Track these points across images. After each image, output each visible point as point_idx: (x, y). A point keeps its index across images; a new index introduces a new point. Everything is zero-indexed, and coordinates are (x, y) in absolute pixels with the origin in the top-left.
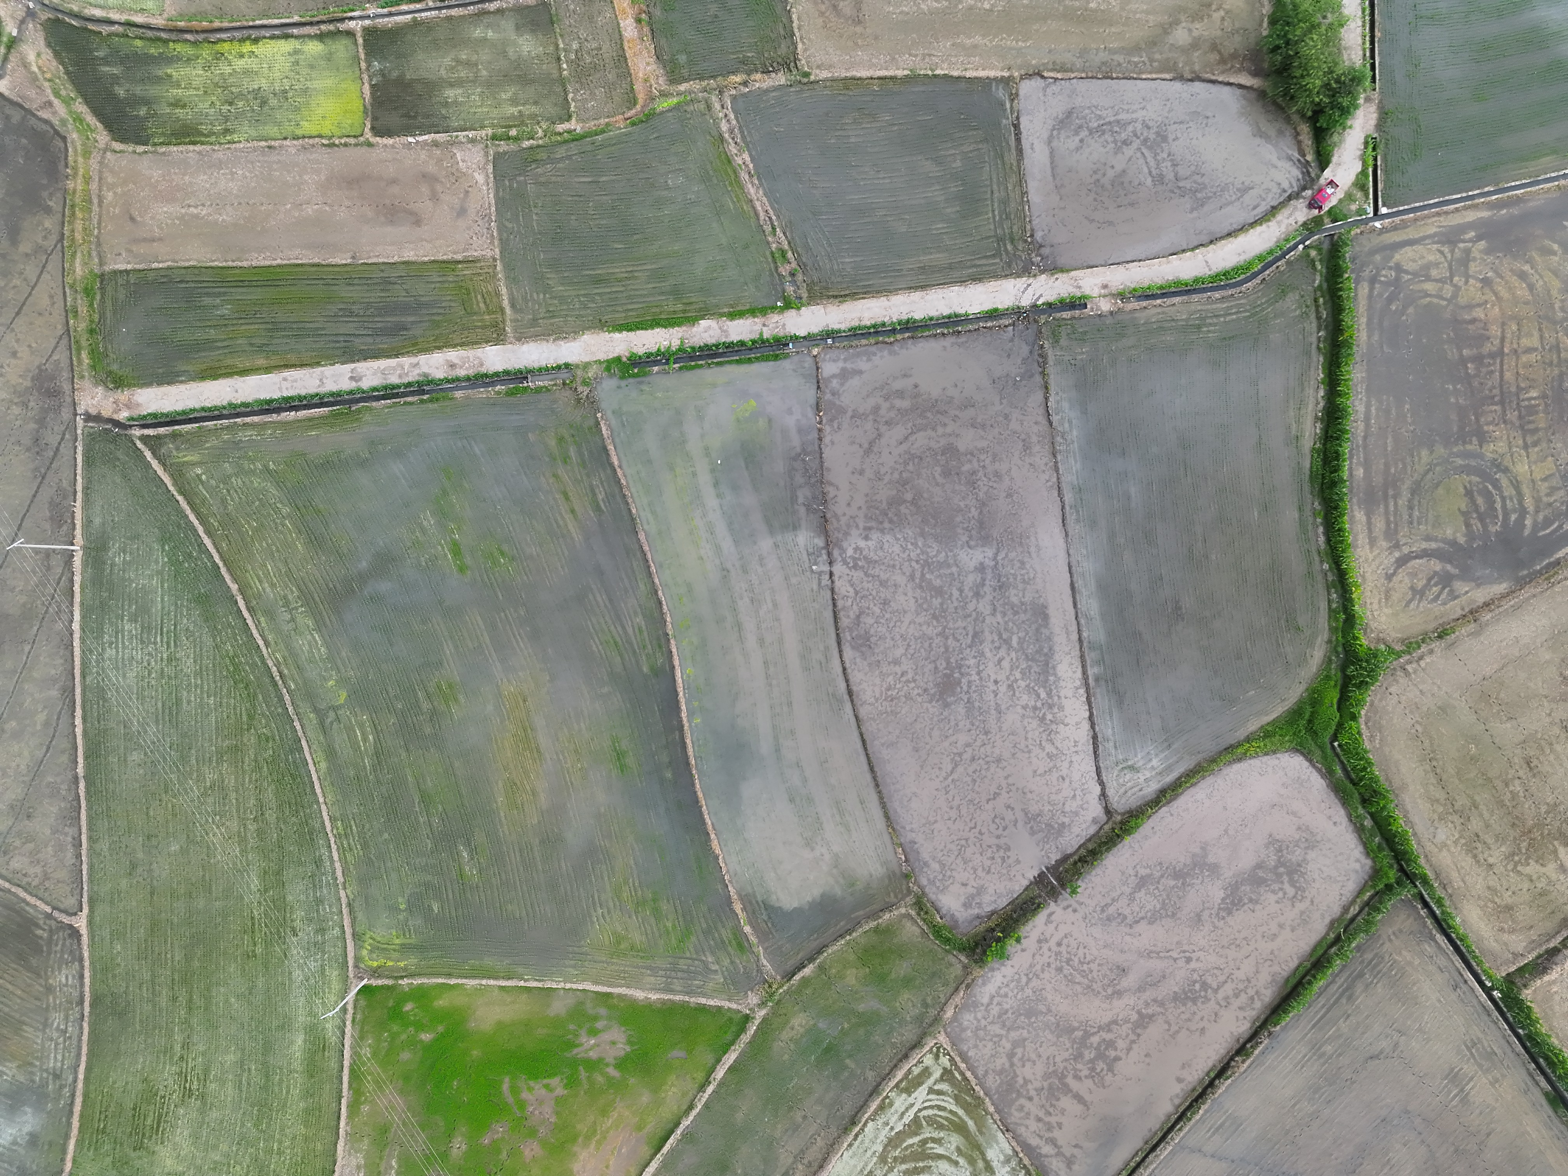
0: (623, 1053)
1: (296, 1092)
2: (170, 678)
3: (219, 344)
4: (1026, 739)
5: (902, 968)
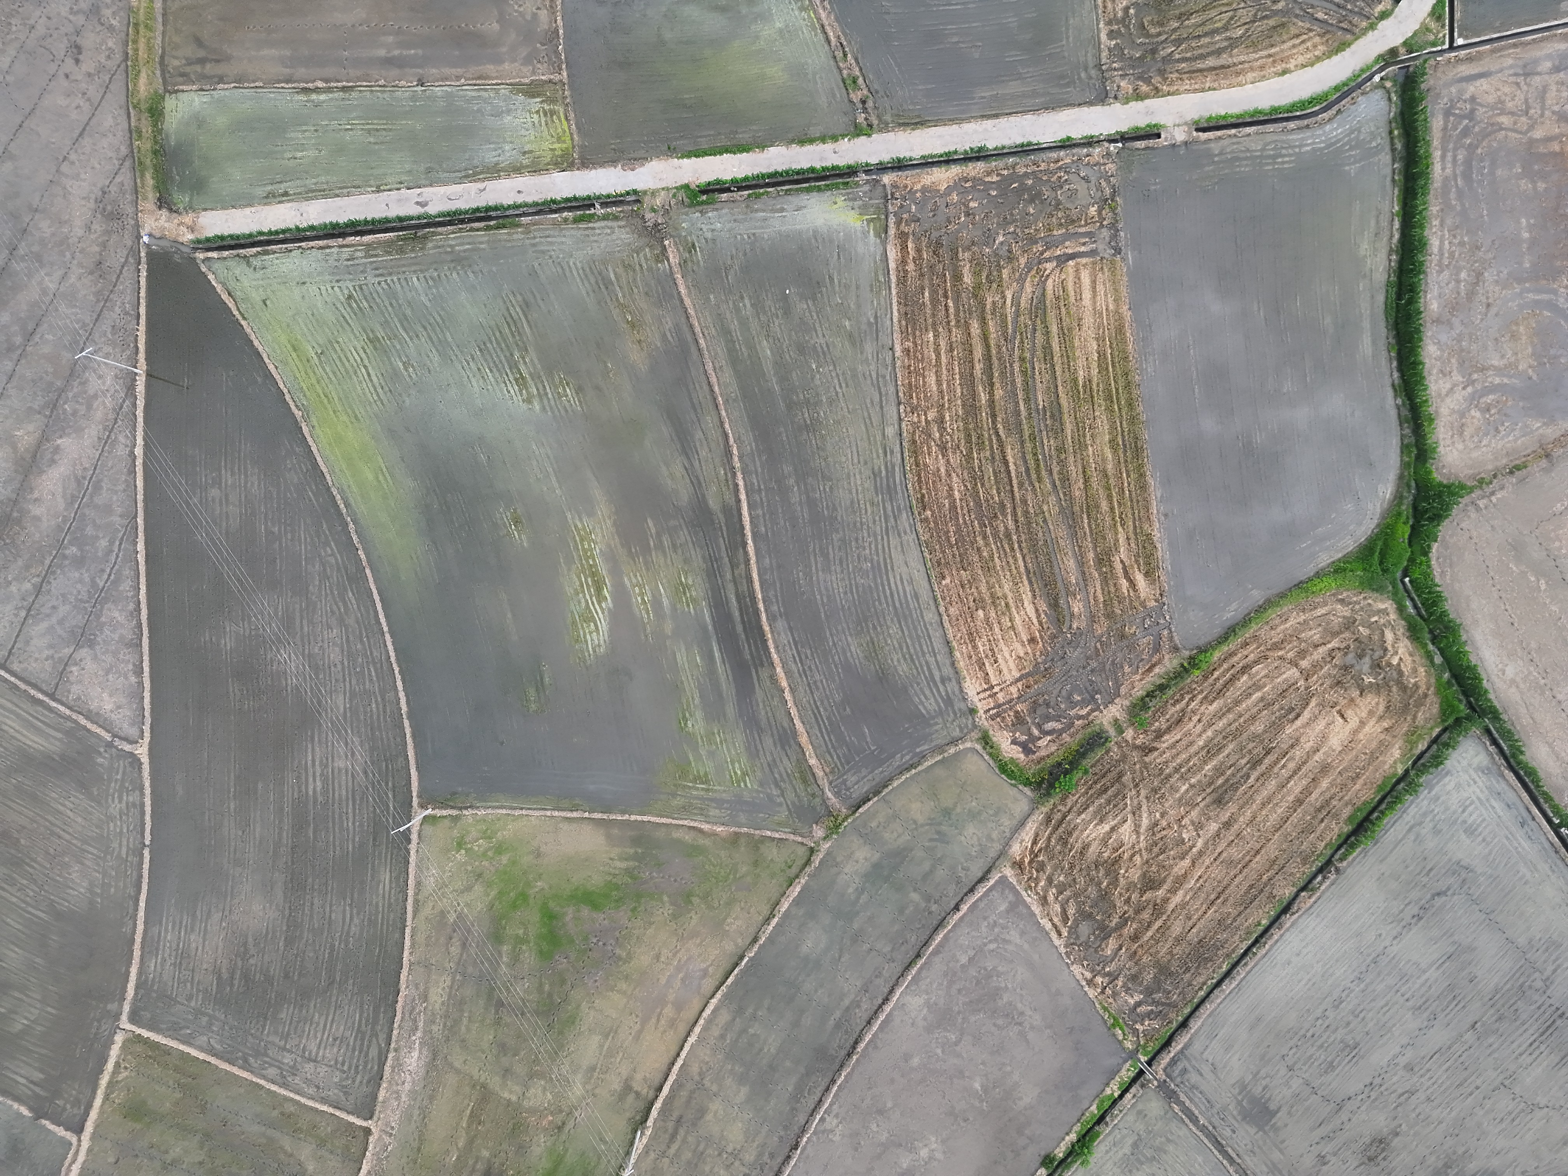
5: (967, 803)
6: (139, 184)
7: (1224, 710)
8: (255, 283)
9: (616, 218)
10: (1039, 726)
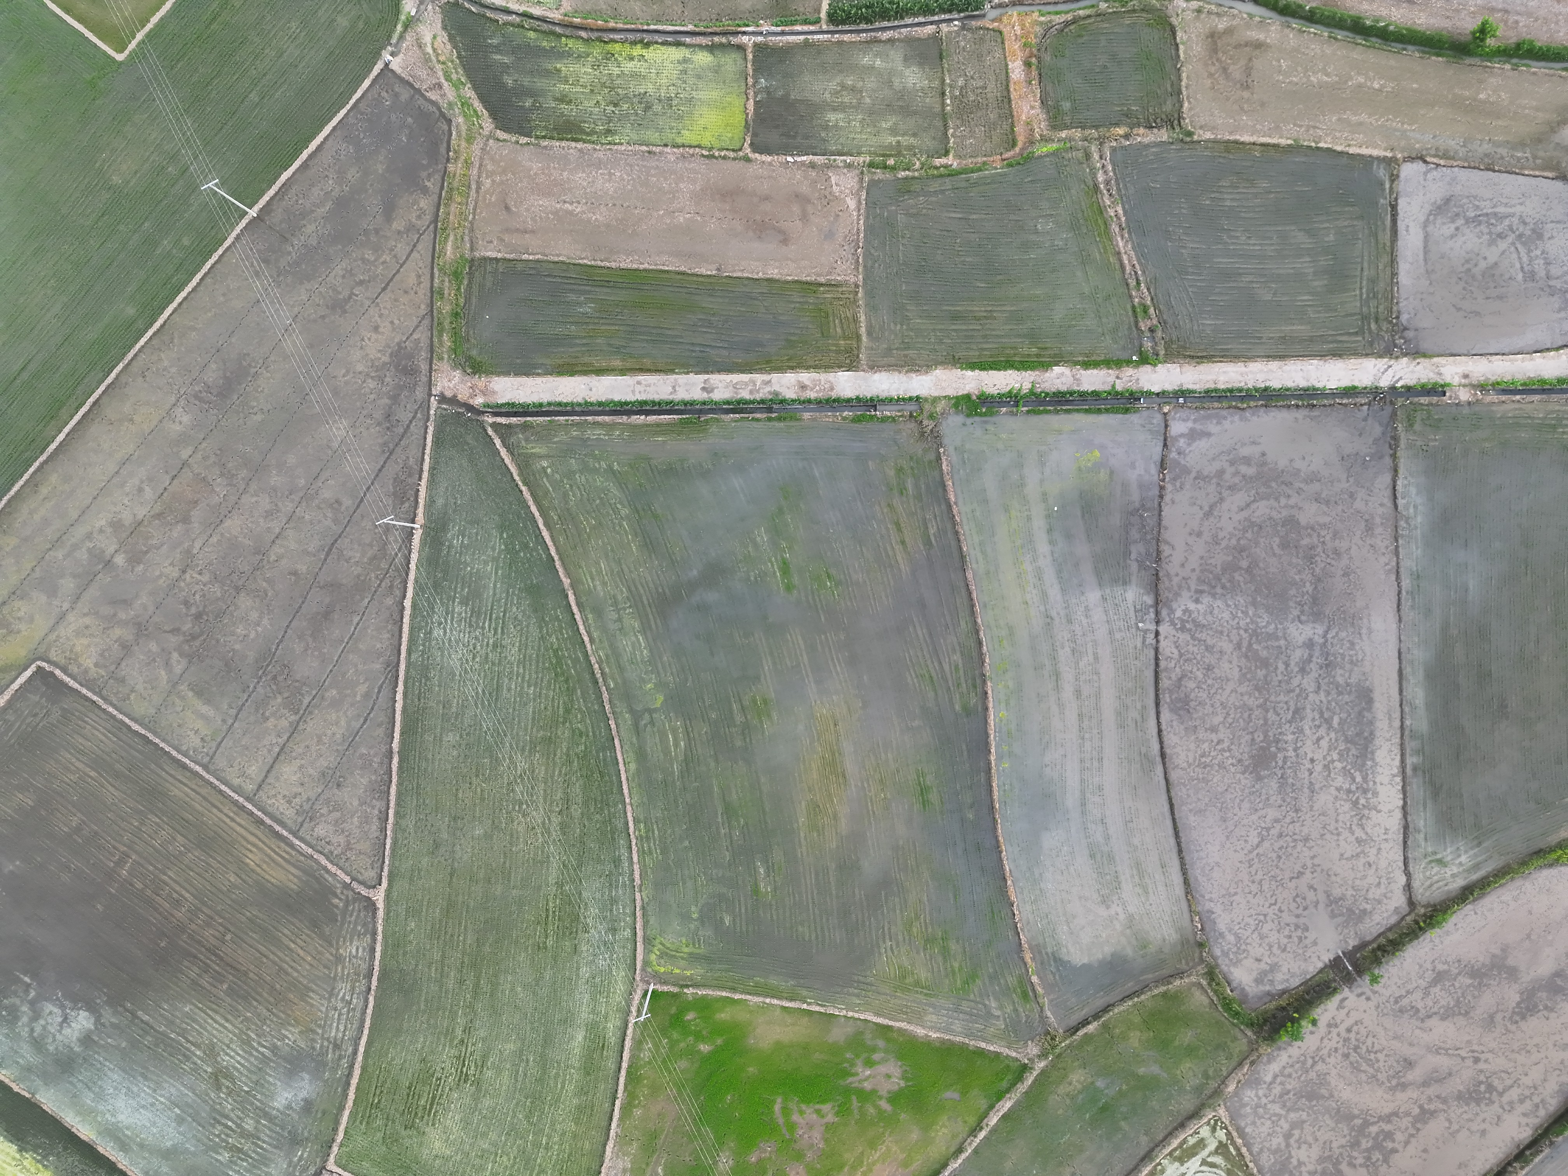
0: (896, 1087)
1: (570, 1088)
2: (493, 664)
3: (578, 341)
4: (1337, 821)
5: (1186, 1037)
6: (435, 345)
9: (894, 421)
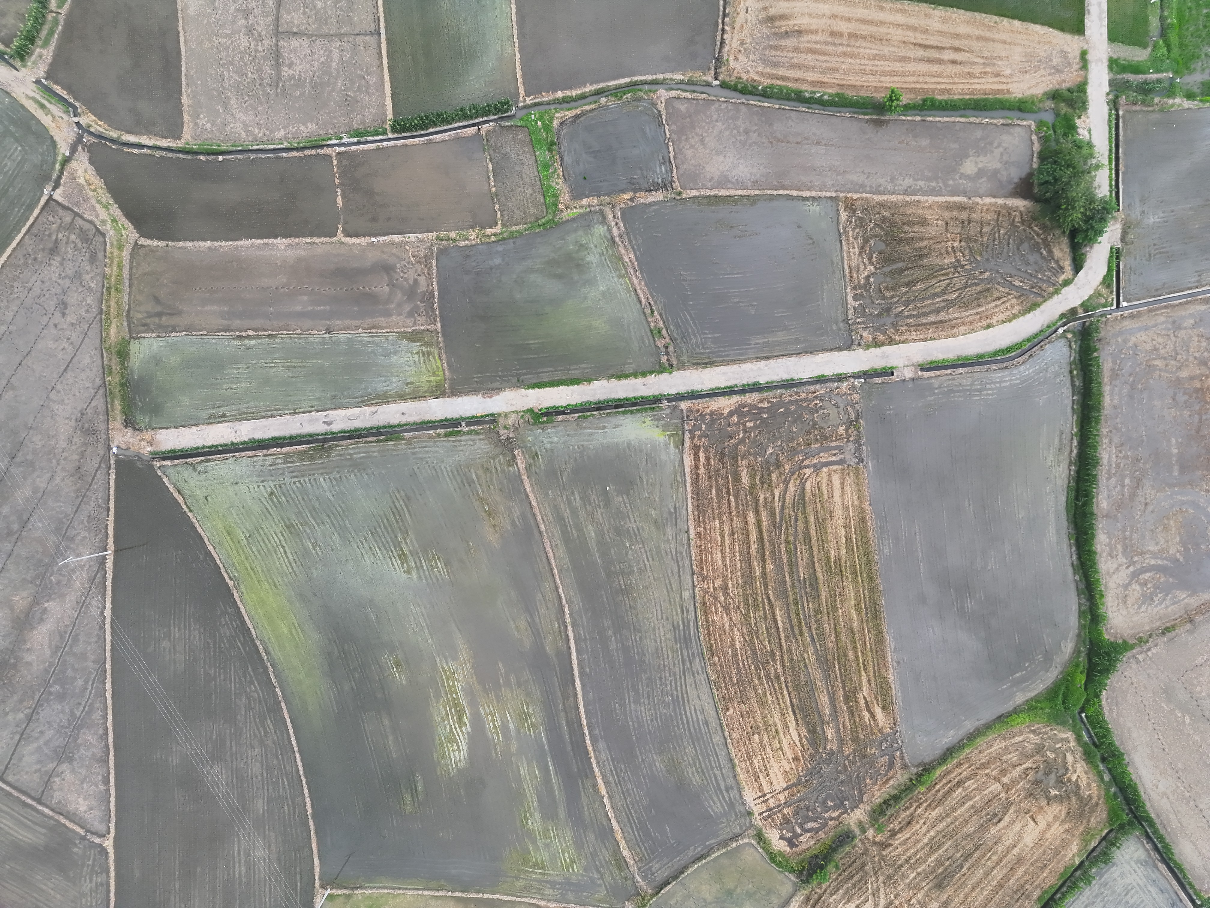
6: (110, 409)
7: (944, 815)
8: (198, 483)
9: (477, 433)
10: (801, 826)
